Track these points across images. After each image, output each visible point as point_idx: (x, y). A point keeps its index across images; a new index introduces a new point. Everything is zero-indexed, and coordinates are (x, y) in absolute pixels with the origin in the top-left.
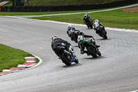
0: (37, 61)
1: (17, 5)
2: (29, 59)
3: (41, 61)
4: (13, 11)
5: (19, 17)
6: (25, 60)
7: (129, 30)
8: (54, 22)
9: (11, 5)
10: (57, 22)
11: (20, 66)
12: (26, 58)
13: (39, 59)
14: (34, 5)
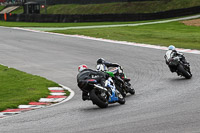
0: (67, 93)
1: (30, 12)
2: (55, 91)
3: (72, 93)
4: (24, 21)
5: (34, 30)
6: (50, 91)
8: (85, 37)
9: (21, 11)
10: (89, 38)
11: (42, 100)
12: (50, 89)
13: (70, 90)
14: (55, 13)
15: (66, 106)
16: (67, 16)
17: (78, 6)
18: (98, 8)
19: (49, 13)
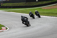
0: (7, 29)
3: (8, 29)
6: (2, 28)
7: (44, 16)
13: (8, 28)
14: (5, 6)
15: (6, 32)
16: (9, 6)
17: (12, 4)
18: (18, 4)
19: (3, 6)
